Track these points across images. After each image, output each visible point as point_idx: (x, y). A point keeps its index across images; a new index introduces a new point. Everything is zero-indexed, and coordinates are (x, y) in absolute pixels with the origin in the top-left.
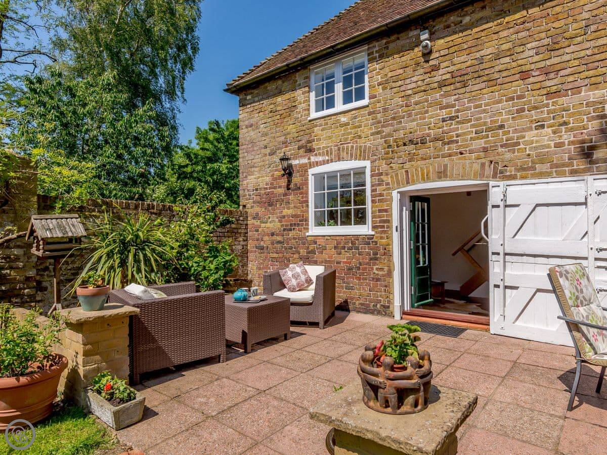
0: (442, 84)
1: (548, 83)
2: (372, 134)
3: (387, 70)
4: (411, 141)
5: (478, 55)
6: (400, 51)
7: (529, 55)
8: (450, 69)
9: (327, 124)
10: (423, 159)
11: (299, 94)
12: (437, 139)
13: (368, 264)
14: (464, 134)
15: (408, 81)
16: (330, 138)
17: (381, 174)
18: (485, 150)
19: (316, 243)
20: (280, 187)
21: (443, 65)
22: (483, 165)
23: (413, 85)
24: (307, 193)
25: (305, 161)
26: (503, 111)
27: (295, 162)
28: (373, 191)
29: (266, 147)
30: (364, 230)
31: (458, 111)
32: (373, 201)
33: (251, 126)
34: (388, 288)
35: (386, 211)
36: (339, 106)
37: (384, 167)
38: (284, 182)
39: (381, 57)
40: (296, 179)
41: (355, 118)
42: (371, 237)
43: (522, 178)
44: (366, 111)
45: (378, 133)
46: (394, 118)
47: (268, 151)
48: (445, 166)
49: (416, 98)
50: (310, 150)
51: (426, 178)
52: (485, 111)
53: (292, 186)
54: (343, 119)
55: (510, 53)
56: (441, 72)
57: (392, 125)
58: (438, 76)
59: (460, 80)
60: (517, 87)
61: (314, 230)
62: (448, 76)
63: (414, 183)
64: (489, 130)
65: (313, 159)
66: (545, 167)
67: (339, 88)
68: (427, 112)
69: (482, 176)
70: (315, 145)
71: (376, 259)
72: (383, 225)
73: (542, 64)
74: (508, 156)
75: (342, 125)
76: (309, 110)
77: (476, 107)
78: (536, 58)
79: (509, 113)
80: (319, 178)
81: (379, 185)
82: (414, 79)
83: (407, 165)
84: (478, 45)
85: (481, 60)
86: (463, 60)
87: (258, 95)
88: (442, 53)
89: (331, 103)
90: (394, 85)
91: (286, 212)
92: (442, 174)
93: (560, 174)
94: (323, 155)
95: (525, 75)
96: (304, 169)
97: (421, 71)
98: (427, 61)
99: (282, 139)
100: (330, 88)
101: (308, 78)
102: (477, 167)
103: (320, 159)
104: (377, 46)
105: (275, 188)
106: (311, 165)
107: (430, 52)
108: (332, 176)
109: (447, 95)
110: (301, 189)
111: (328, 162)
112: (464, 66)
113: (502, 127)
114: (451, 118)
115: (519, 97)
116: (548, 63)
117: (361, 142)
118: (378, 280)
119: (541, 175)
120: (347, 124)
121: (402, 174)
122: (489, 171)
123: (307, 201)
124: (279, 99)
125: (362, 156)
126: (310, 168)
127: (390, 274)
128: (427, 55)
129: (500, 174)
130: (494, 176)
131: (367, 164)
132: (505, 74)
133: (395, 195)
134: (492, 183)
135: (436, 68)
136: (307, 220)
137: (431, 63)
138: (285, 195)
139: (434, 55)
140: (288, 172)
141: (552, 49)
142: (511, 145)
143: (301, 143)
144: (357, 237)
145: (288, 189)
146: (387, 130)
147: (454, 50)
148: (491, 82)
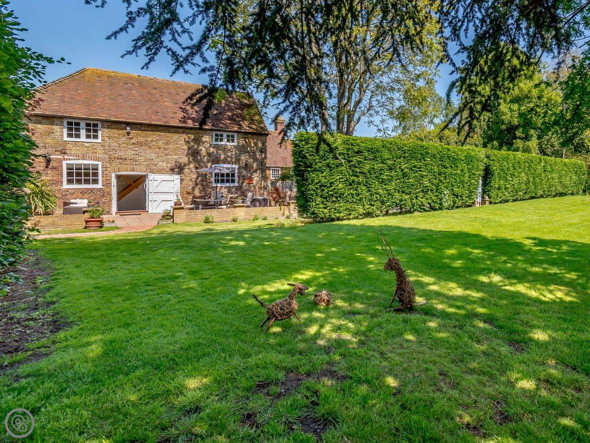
0: (133, 144)
1: (165, 152)
2: (103, 153)
3: (111, 133)
4: (121, 159)
5: (146, 139)
6: (117, 129)
7: (161, 143)
8: (137, 140)
9: (76, 144)
10: (125, 165)
11: (56, 127)
12: (131, 159)
13: (100, 198)
14: (141, 160)
15: (120, 139)
16: (78, 150)
17: (107, 167)
18: (147, 165)
19: (68, 191)
21: (134, 138)
22: (147, 169)
23: (122, 141)
24: (62, 171)
25: (61, 157)
26: (153, 156)
27: (51, 156)
28: (102, 173)
31: (139, 153)
32: (103, 176)
34: (110, 206)
35: (109, 180)
36: (83, 138)
37: (108, 165)
39: (108, 128)
40: (53, 164)
41: (94, 146)
42: (101, 189)
44: (100, 144)
45: (105, 153)
48: (134, 168)
49: (124, 145)
50: (65, 153)
51: (127, 171)
52: (147, 155)
53: (50, 166)
54: (86, 145)
55: (155, 141)
58: (133, 141)
59: (140, 144)
60: (157, 151)
61: (66, 186)
62: (136, 142)
63: (121, 172)
64: (149, 160)
65: (66, 157)
66: (164, 172)
67: (83, 132)
68: (127, 150)
69: (146, 172)
70: (67, 151)
71: (104, 196)
72: (108, 184)
74: (154, 167)
76: (63, 136)
77: (145, 153)
78: (163, 145)
79: (155, 156)
80: (67, 164)
81: (106, 171)
82: (123, 139)
83: (119, 166)
84: (147, 137)
85: (147, 141)
86: (141, 139)
88: (134, 135)
89: (78, 136)
90: (114, 139)
92: (133, 170)
93: (167, 174)
94: (73, 156)
95: (159, 148)
96: (60, 160)
100: (78, 130)
101: (62, 122)
102: (145, 169)
104: (107, 123)
107: (130, 133)
108: (78, 165)
109: (135, 147)
110: (58, 169)
111: (77, 159)
113: (152, 160)
114: (136, 154)
115: (158, 153)
116: (165, 147)
118: (105, 203)
120: (88, 147)
121: (116, 169)
122: (148, 171)
123: (62, 174)
125: (97, 159)
126: (64, 160)
127: (111, 200)
128: (128, 134)
129: (152, 172)
130: (150, 172)
131: (100, 163)
132: (154, 146)
133: (113, 175)
134: (149, 174)
135: (132, 138)
136: (62, 182)
137: (130, 136)
138: (44, 170)
140: (49, 160)
142: (155, 165)
143: (57, 149)
144: (94, 189)
145: (47, 167)
146: (109, 153)
147: (137, 136)
148: (150, 147)
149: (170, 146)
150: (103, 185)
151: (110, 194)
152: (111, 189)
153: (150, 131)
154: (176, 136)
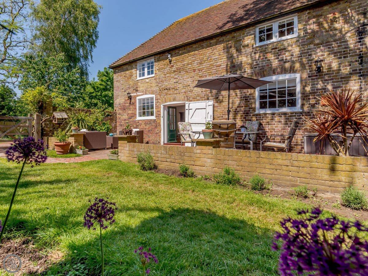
0: (174, 71)
1: (200, 74)
2: (156, 86)
3: (160, 65)
4: (166, 89)
5: (183, 63)
6: (163, 60)
7: (195, 64)
8: (176, 67)
9: (142, 82)
10: (169, 95)
11: (133, 70)
12: (173, 89)
13: (154, 129)
14: (180, 87)
15: (165, 70)
16: (143, 87)
17: (158, 99)
18: (185, 92)
19: (139, 123)
20: (127, 103)
21: (175, 65)
22: (184, 97)
23: (167, 71)
24: (136, 105)
25: (135, 94)
26: (189, 81)
27: (132, 95)
28: (156, 105)
29: (123, 89)
30: (153, 118)
31: (178, 80)
32: (156, 108)
33: (118, 81)
34: (160, 136)
35: (159, 111)
36: (146, 76)
37: (159, 97)
38: (129, 101)
39: (158, 61)
40: (133, 101)
41: (151, 80)
42: (155, 120)
43: (194, 101)
44: (153, 78)
45: (157, 86)
46: (162, 81)
47: (123, 90)
48: (175, 97)
49: (168, 75)
50: (137, 91)
51: (170, 101)
52: (185, 81)
53: (131, 103)
54: (147, 80)
55: (191, 64)
56: (174, 67)
57: (161, 83)
59: (179, 70)
60: (193, 74)
61: (138, 118)
62: (176, 69)
63: (167, 102)
64: (186, 86)
65: (138, 94)
66: (198, 98)
67: (146, 70)
68: (170, 80)
69: (184, 100)
70: (138, 89)
71: (157, 127)
72: (158, 116)
73: (198, 68)
74: (191, 94)
75: (147, 83)
76: (137, 77)
77: (183, 79)
78: (197, 66)
79: (191, 81)
80: (139, 100)
81: (157, 103)
82: (167, 69)
83: (165, 97)
84: (183, 60)
85: (184, 65)
86: (179, 64)
87: (120, 70)
88: (175, 61)
89: (143, 75)
90: (162, 70)
91: (130, 112)
92: (174, 100)
93: (202, 100)
94: (141, 92)
95: (194, 71)
96: (135, 97)
97: (169, 67)
98: (170, 64)
99: (128, 86)
100: (143, 69)
101: (137, 65)
102: (183, 98)
103: (140, 94)
104: (157, 57)
105: (126, 104)
106: (138, 96)
108: (144, 100)
109: (175, 75)
110: (134, 104)
111: (142, 95)
112: (180, 66)
113: (189, 86)
114: (177, 82)
115: (193, 77)
116: (200, 67)
117: (152, 89)
118: (157, 134)
119: (198, 100)
120: (148, 82)
121: (164, 99)
122: (186, 99)
123: (136, 108)
124: (127, 72)
125: (152, 93)
127: (160, 132)
128: (170, 61)
129: (189, 100)
130: (187, 101)
131: (154, 96)
132: (190, 70)
133: (162, 106)
135: (173, 66)
136: (136, 115)
137: (172, 64)
138: (129, 106)
139: (172, 62)
140: (130, 98)
141: (201, 63)
142: (191, 91)
143: (134, 88)
144: (151, 120)
145: (130, 104)
146: (160, 85)
147: (177, 61)
148: (187, 72)
150: (156, 117)
151: (160, 125)
152: (160, 120)
153: (186, 53)
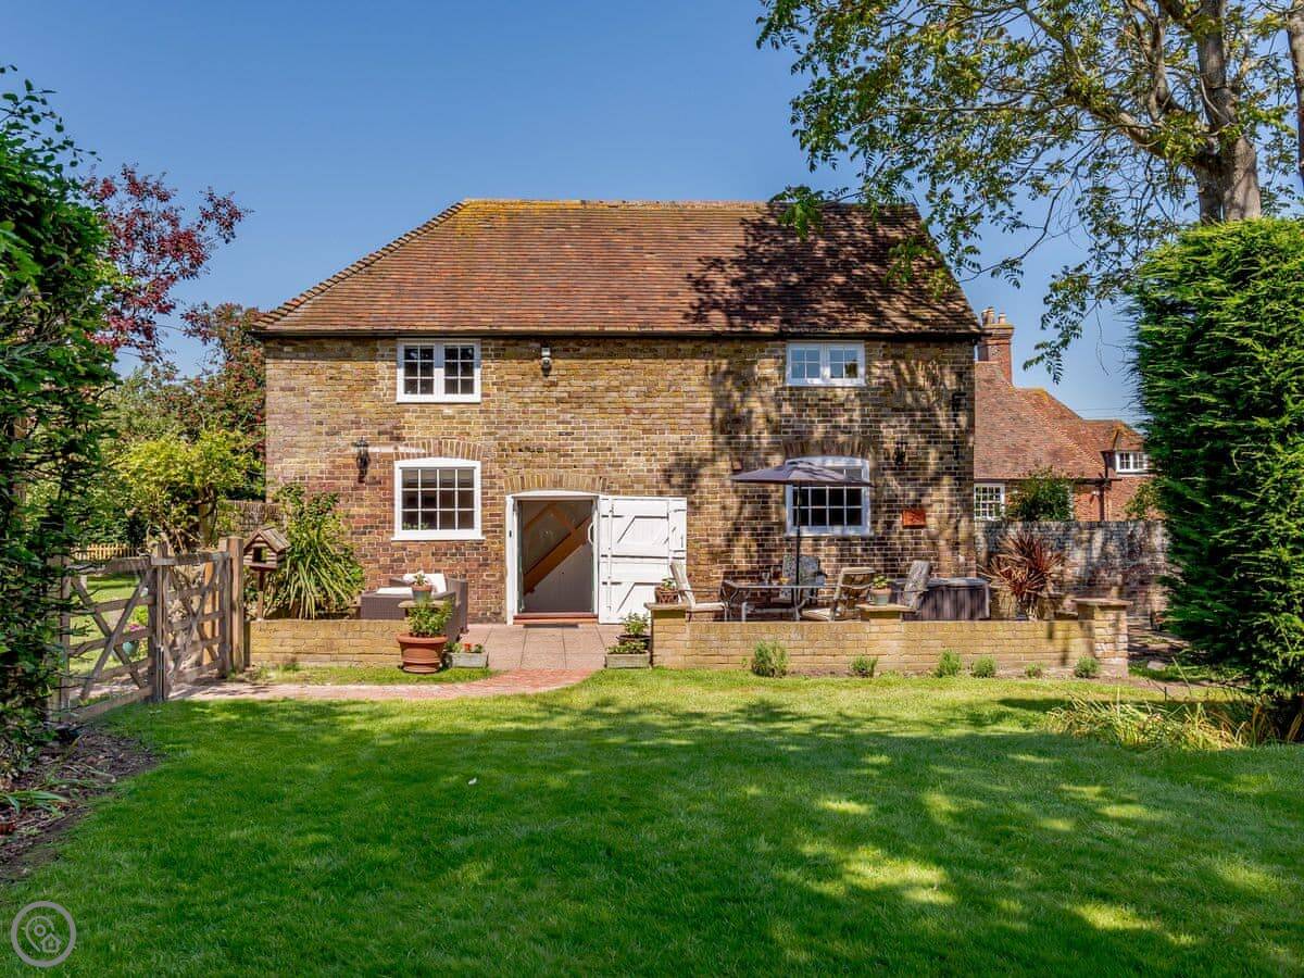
0: (559, 401)
1: (644, 422)
2: (484, 434)
3: (504, 371)
4: (528, 449)
5: (592, 384)
6: (519, 357)
7: (631, 392)
8: (568, 389)
9: (424, 411)
10: (539, 467)
11: (381, 367)
12: (553, 450)
13: (477, 570)
14: (579, 450)
15: (526, 389)
16: (428, 428)
17: (494, 477)
18: (596, 466)
19: (405, 549)
20: (347, 478)
21: (561, 383)
22: (594, 480)
23: (531, 395)
24: (392, 489)
25: (390, 450)
26: (611, 437)
27: (370, 450)
28: (483, 493)
29: (321, 423)
30: (474, 534)
31: (573, 428)
32: (483, 505)
33: (292, 389)
34: (501, 595)
35: (499, 515)
36: (439, 394)
37: (497, 470)
38: (354, 473)
39: (497, 356)
40: (374, 470)
41: (463, 412)
42: (480, 543)
43: (626, 494)
44: (478, 409)
45: (490, 434)
46: (509, 422)
47: (324, 429)
48: (561, 477)
49: (534, 407)
50: (399, 439)
51: (542, 486)
52: (596, 433)
53: (367, 478)
54: (448, 411)
55: (617, 389)
56: (559, 389)
57: (507, 428)
58: (557, 392)
59: (575, 400)
60: (622, 419)
61: (401, 534)
62: (566, 395)
63: (529, 489)
64: (598, 450)
65: (402, 449)
66: (640, 487)
67: (439, 375)
68: (544, 423)
69: (593, 489)
70: (404, 433)
71: (487, 565)
72: (495, 528)
73: (640, 406)
74: (614, 474)
75: (444, 418)
76: (395, 389)
77: (589, 428)
78: (636, 400)
79: (615, 438)
80: (405, 471)
81: (491, 488)
82: (533, 389)
83: (523, 471)
84: (592, 376)
85: (594, 389)
86: (578, 385)
87: (306, 350)
88: (562, 372)
89: (428, 387)
90: (511, 389)
91: (355, 510)
92: (558, 484)
93: (651, 494)
94: (418, 446)
95: (628, 411)
96: (388, 461)
97: (541, 383)
98: (546, 376)
99: (353, 417)
100: (428, 369)
101: (395, 350)
102: (588, 480)
103: (413, 450)
104: (492, 344)
105: (338, 479)
106: (398, 457)
107: (550, 369)
108: (428, 472)
109: (563, 411)
110: (383, 483)
111: (424, 456)
112: (579, 389)
113: (610, 449)
114: (567, 434)
115: (624, 428)
116: (644, 405)
117: (470, 440)
118: (489, 586)
119: (637, 493)
120: (451, 417)
121: (517, 480)
122: (599, 485)
123: (393, 499)
124: (347, 366)
125: (471, 455)
126: (398, 459)
127: (502, 579)
128: (546, 370)
129: (607, 489)
130: (603, 490)
131: (477, 464)
132: (613, 405)
133: (510, 501)
134: (601, 496)
135: (554, 384)
136: (391, 522)
137: (550, 378)
138: (355, 489)
139: (552, 373)
140: (364, 461)
141: (648, 395)
142: (617, 466)
143: (382, 428)
144: (462, 542)
145: (361, 481)
146: (500, 433)
147: (573, 373)
148: (602, 409)
149: (659, 403)
150: (484, 532)
151: (500, 559)
152: (503, 543)
153: (601, 357)
154: (672, 368)
